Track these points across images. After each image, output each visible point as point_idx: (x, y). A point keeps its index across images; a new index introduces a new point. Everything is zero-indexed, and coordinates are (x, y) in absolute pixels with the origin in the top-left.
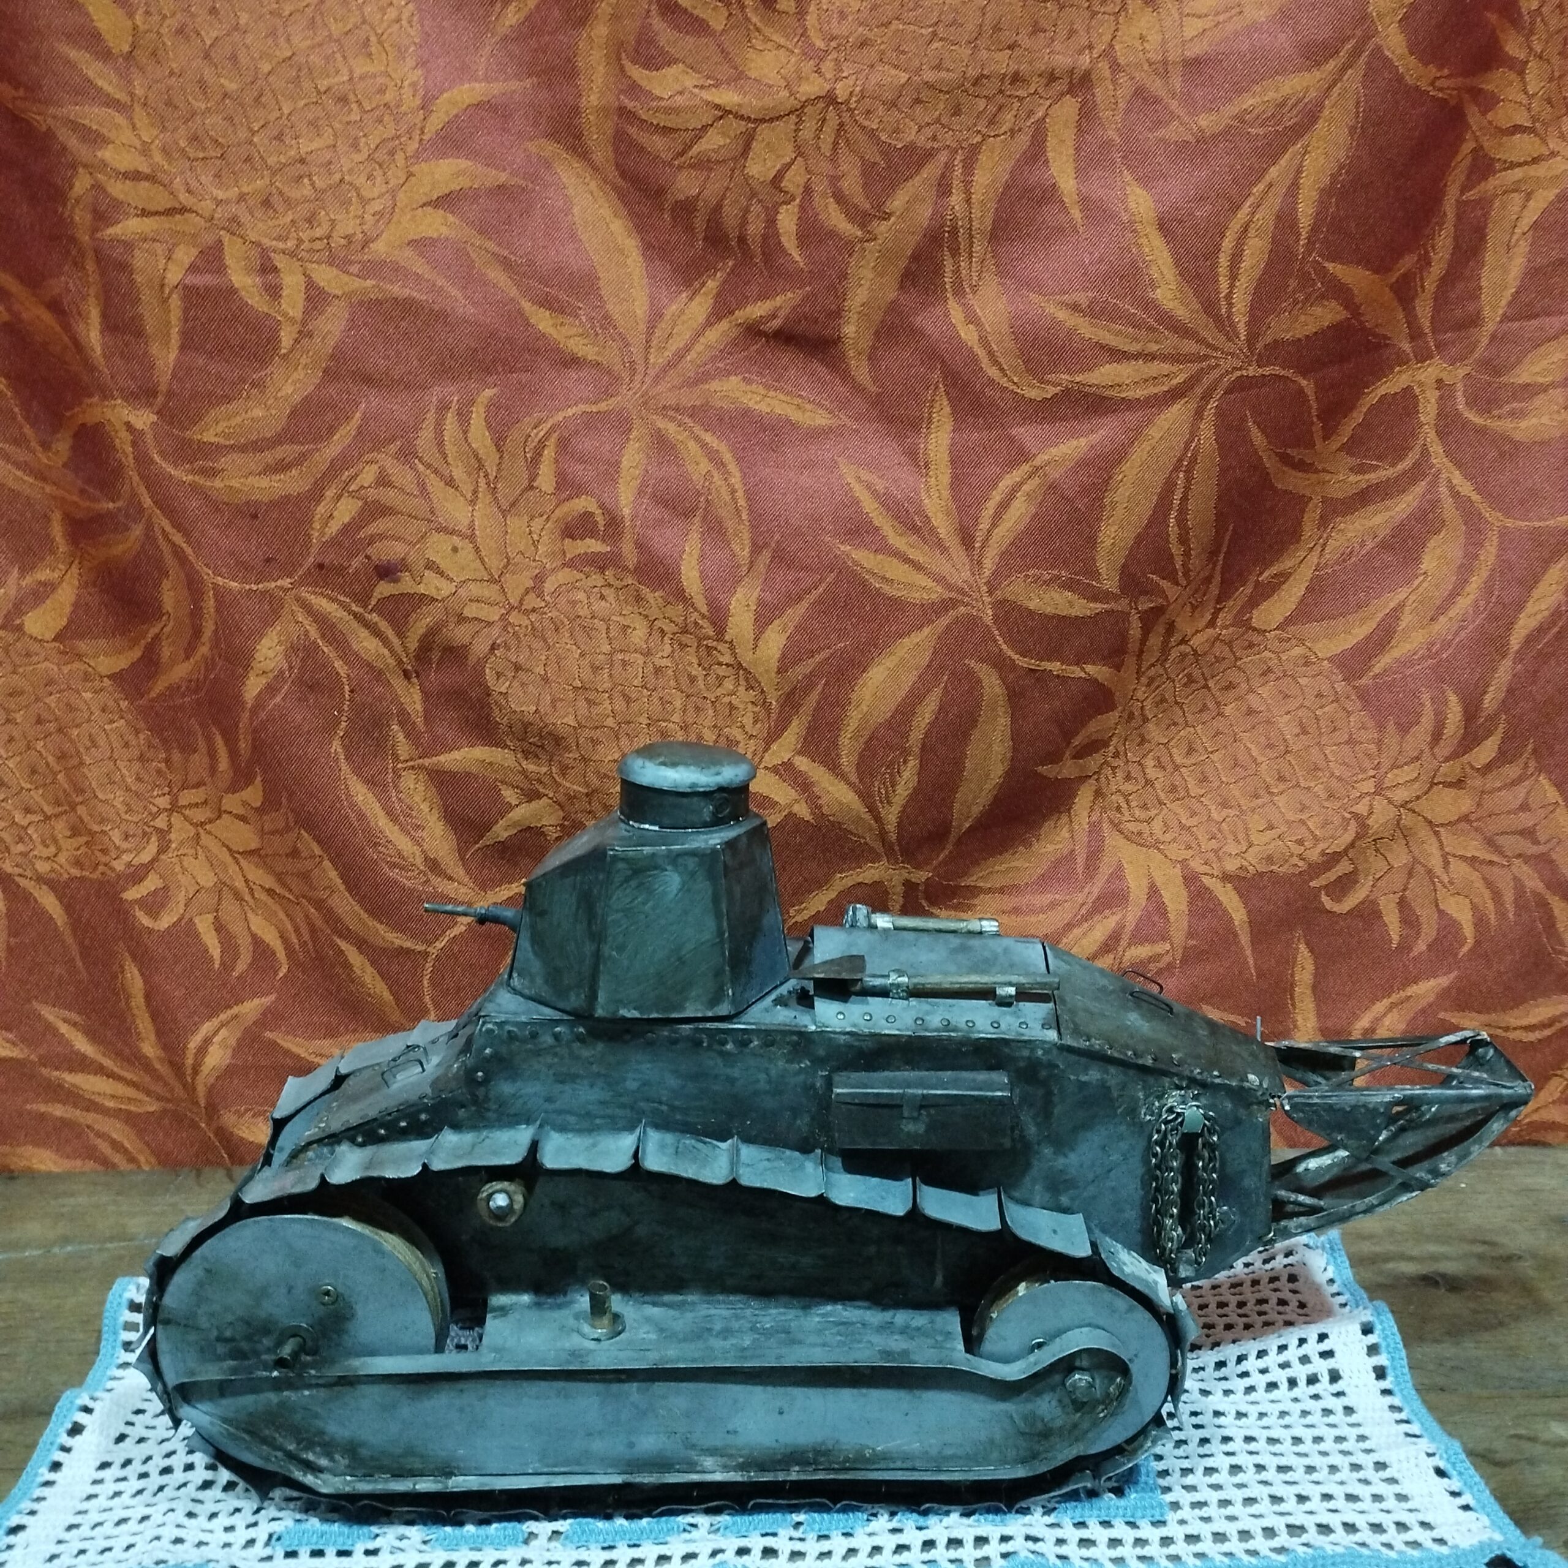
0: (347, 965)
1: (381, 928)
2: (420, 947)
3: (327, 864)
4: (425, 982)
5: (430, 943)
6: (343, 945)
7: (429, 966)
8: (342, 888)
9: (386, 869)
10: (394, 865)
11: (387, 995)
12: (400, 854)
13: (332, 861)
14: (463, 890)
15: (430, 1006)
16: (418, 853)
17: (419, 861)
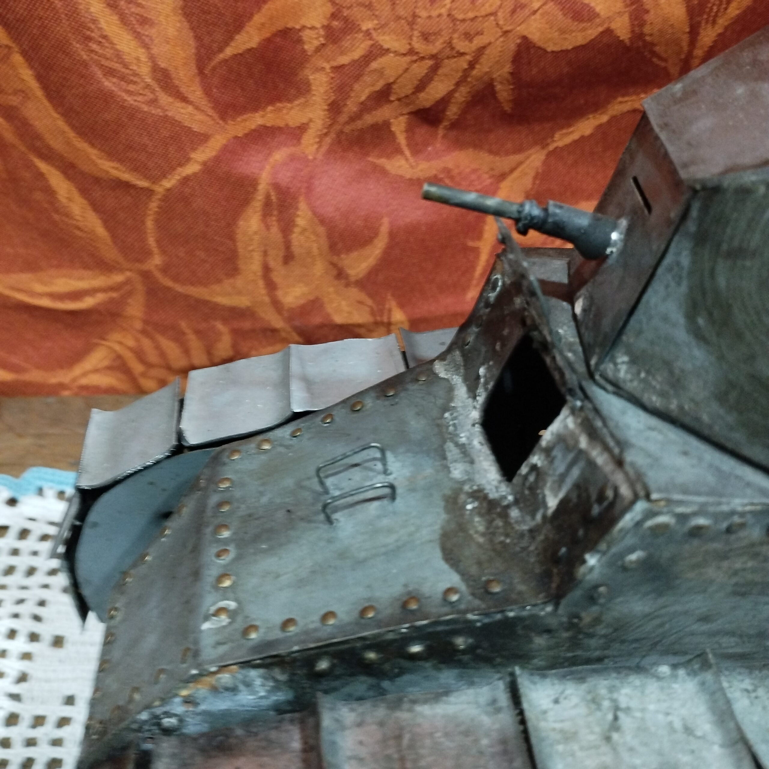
0: (50, 192)
1: (93, 153)
2: (143, 183)
3: (17, 58)
4: (150, 224)
5: (155, 180)
6: (43, 166)
7: (154, 205)
8: (39, 93)
9: (99, 74)
10: (110, 72)
11: (101, 231)
12: (118, 56)
13: (24, 54)
14: (199, 116)
15: (156, 250)
16: (144, 58)
17: (145, 70)
